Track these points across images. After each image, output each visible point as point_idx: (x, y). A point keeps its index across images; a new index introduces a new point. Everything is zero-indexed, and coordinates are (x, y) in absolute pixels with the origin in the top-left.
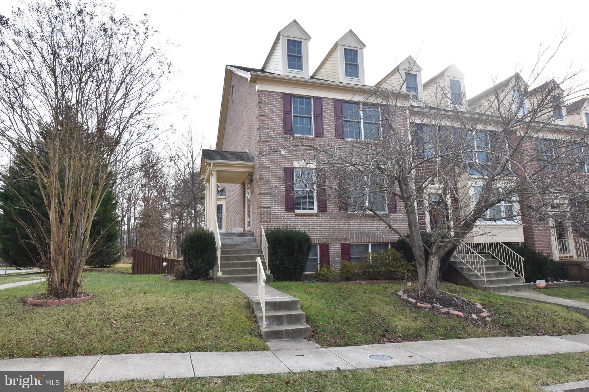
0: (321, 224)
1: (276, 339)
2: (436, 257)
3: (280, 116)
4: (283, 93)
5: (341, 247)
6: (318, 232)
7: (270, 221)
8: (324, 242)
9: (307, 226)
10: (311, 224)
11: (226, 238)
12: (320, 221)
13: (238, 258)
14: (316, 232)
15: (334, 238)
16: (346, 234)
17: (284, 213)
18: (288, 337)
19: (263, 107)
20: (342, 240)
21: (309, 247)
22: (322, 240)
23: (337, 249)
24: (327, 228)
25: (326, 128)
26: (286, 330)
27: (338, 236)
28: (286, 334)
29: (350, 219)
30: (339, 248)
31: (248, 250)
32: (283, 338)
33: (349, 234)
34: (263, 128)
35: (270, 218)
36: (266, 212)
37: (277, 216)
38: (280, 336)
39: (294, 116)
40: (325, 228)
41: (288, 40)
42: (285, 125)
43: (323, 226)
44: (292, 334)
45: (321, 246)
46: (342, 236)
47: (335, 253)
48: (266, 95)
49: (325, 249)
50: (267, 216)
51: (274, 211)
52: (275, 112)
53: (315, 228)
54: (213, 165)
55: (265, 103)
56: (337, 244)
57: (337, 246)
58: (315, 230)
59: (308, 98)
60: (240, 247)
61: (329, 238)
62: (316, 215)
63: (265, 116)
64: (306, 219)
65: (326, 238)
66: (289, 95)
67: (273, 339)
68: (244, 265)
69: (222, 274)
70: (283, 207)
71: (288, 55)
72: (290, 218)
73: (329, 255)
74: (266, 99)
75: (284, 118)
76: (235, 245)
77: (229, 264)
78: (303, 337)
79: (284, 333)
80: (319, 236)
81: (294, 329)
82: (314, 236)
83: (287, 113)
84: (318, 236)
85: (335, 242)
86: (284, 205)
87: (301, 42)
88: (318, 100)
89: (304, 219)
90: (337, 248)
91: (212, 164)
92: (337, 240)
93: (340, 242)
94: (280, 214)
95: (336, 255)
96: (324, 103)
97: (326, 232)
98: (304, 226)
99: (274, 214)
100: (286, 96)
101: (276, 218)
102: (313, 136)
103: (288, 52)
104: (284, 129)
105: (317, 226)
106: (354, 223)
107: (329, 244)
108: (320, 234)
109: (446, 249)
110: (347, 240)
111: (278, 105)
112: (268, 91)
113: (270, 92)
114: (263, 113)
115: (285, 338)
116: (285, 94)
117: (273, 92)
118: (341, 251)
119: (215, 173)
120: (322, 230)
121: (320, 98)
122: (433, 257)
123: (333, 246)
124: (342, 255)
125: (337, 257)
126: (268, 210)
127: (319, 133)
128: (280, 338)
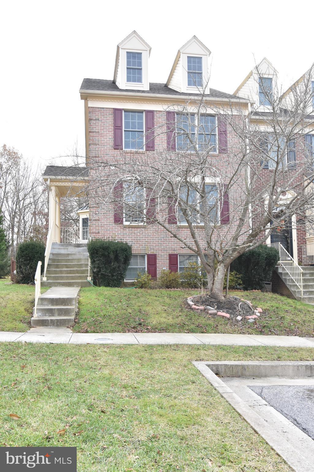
0: (149, 236)
1: (43, 326)
2: (222, 265)
3: (111, 132)
4: (113, 109)
5: (169, 258)
6: (145, 243)
7: (99, 233)
8: (152, 252)
9: (135, 238)
10: (139, 236)
11: (61, 248)
12: (149, 232)
13: (67, 266)
14: (144, 243)
15: (162, 249)
16: (175, 245)
17: (113, 225)
18: (53, 325)
19: (94, 124)
20: (170, 251)
21: (126, 256)
22: (149, 251)
23: (164, 260)
24: (155, 240)
25: (157, 141)
26: (51, 320)
27: (167, 247)
28: (51, 322)
29: (180, 230)
30: (167, 258)
31: (78, 259)
32: (48, 326)
33: (178, 245)
34: (93, 144)
35: (99, 230)
36: (94, 224)
37: (105, 228)
38: (46, 324)
39: (125, 131)
40: (153, 240)
41: (127, 52)
42: (115, 141)
43: (152, 238)
44: (57, 323)
45: (149, 256)
46: (170, 247)
47: (163, 263)
48: (97, 112)
49: (152, 259)
50: (96, 228)
51: (103, 223)
52: (105, 128)
53: (143, 240)
54: (51, 181)
55: (96, 120)
56: (165, 254)
57: (164, 256)
58: (143, 241)
59: (141, 112)
60: (73, 256)
61: (157, 249)
62: (144, 227)
63: (96, 132)
64: (134, 230)
65: (154, 249)
66: (120, 110)
67: (40, 326)
68: (71, 272)
69: (47, 280)
70: (112, 219)
71: (127, 68)
72: (119, 230)
73: (156, 265)
74: (97, 115)
75: (115, 134)
76: (68, 254)
77: (56, 271)
78: (66, 326)
79: (50, 321)
80: (147, 247)
81: (58, 319)
82: (142, 247)
83: (117, 128)
84: (145, 247)
85: (163, 252)
86: (112, 217)
87: (141, 53)
88: (150, 114)
89: (132, 230)
90: (165, 258)
91: (49, 180)
92: (165, 251)
93: (168, 252)
94: (109, 226)
95: (164, 265)
96: (156, 116)
97: (154, 243)
98: (132, 238)
99: (103, 226)
100: (116, 111)
101: (105, 230)
102: (145, 150)
103: (127, 65)
104: (114, 144)
105: (145, 238)
106: (183, 234)
107: (156, 254)
108: (148, 245)
109: (232, 258)
110: (175, 251)
111: (109, 121)
112: (98, 108)
113: (101, 108)
114: (93, 129)
115: (50, 326)
116: (115, 110)
117: (103, 108)
118: (169, 261)
119: (53, 188)
120: (150, 241)
121: (152, 112)
122: (220, 265)
123: (161, 256)
124: (169, 265)
125: (165, 267)
126: (98, 223)
127: (150, 147)
128: (46, 326)
